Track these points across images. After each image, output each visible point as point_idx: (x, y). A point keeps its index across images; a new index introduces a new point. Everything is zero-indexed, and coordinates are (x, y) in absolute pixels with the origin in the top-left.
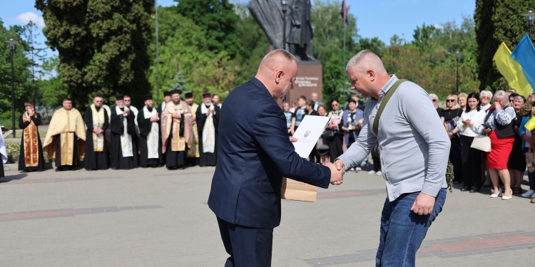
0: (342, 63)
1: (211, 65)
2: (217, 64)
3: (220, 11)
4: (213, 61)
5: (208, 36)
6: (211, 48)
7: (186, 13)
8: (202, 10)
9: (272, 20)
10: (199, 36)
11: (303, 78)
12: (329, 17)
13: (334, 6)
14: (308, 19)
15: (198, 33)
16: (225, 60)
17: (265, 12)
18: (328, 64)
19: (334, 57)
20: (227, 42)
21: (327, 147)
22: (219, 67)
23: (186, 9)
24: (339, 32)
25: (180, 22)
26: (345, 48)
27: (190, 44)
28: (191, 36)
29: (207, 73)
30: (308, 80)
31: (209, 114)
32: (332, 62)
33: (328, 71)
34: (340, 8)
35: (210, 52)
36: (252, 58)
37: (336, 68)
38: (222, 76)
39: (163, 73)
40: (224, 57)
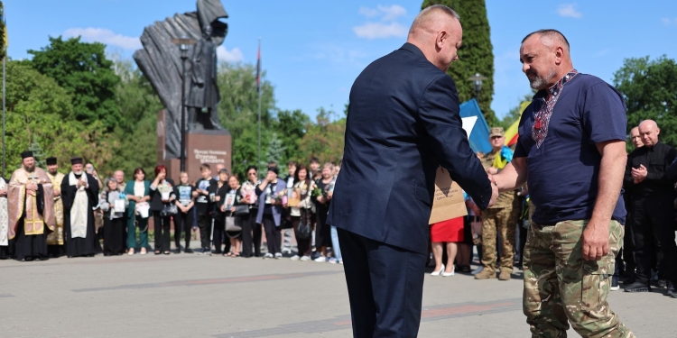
0: (257, 141)
1: (79, 138)
2: (88, 138)
3: (93, 69)
4: (83, 133)
5: (76, 102)
6: (80, 118)
7: (45, 69)
8: (68, 67)
9: (166, 76)
10: (63, 101)
11: (206, 152)
12: (239, 84)
13: (246, 70)
14: (213, 76)
15: (62, 96)
16: (99, 133)
17: (157, 66)
18: (238, 142)
19: (246, 134)
20: (102, 111)
21: (239, 228)
22: (91, 141)
23: (45, 65)
24: (252, 104)
25: (36, 81)
26: (260, 123)
27: (50, 110)
28: (53, 100)
29: (74, 149)
30: (214, 155)
31: (79, 187)
32: (243, 140)
33: (238, 152)
34: (255, 73)
35: (78, 122)
36: (137, 133)
37: (248, 147)
38: (94, 154)
39: (10, 148)
40: (98, 128)
